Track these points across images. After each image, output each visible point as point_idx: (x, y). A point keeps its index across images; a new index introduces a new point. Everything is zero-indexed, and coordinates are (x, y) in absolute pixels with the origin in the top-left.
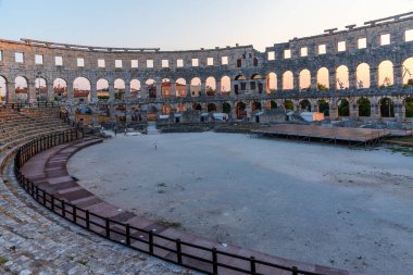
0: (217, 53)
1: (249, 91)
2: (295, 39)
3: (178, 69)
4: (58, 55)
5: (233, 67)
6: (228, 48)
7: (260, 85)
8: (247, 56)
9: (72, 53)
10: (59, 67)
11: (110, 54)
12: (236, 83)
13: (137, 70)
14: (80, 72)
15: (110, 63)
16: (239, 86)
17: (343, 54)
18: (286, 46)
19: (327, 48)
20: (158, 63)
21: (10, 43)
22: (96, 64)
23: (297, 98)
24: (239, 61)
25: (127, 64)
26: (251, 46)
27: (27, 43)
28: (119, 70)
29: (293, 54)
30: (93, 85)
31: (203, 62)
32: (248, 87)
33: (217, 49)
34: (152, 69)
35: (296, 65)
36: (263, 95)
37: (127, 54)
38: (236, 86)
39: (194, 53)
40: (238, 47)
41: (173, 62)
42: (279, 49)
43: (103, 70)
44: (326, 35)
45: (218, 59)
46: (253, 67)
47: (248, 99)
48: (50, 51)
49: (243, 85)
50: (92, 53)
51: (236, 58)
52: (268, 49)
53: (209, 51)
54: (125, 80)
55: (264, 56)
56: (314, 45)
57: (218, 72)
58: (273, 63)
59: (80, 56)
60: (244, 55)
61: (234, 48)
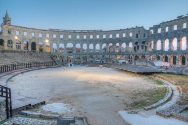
0: (128, 31)
1: (140, 51)
2: (164, 23)
3: (110, 39)
4: (61, 34)
5: (134, 38)
6: (133, 28)
7: (146, 47)
9: (66, 33)
10: (62, 39)
11: (82, 33)
12: (136, 46)
13: (92, 39)
14: (70, 41)
15: (81, 37)
17: (185, 29)
18: (158, 26)
19: (178, 27)
20: (101, 36)
21: (45, 30)
22: (76, 37)
23: (162, 54)
24: (137, 35)
25: (88, 37)
26: (142, 27)
27: (51, 30)
28: (85, 40)
29: (162, 30)
31: (121, 36)
33: (128, 29)
34: (98, 39)
35: (163, 37)
36: (147, 53)
37: (88, 33)
39: (117, 31)
40: (137, 27)
41: (108, 36)
42: (156, 28)
43: (78, 40)
44: (177, 20)
45: (128, 34)
46: (143, 38)
47: (140, 54)
48: (59, 33)
49: (138, 47)
50: (74, 33)
51: (136, 33)
52: (151, 28)
53: (124, 30)
54: (87, 44)
55: (148, 32)
56: (172, 25)
57: (127, 41)
58: (152, 36)
59: (70, 34)
60: (139, 32)
61: (135, 28)
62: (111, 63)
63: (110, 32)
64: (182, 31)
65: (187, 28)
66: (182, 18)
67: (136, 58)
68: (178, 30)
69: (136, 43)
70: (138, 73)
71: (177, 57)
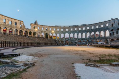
0: (105, 23)
1: (116, 35)
4: (62, 28)
5: (110, 27)
6: (109, 20)
9: (65, 28)
11: (74, 27)
14: (67, 32)
15: (74, 29)
16: (112, 33)
20: (86, 28)
22: (70, 30)
24: (112, 24)
25: (78, 29)
26: (117, 18)
27: (56, 26)
28: (76, 31)
31: (100, 26)
32: (115, 33)
33: (105, 21)
37: (78, 27)
38: (111, 34)
39: (97, 24)
40: (112, 19)
41: (90, 27)
43: (72, 31)
45: (105, 25)
47: (115, 38)
48: (60, 28)
49: (113, 33)
50: (69, 27)
51: (111, 23)
53: (102, 22)
59: (67, 28)
60: (114, 22)
61: (111, 20)
63: (92, 25)
67: (112, 40)
69: (112, 30)
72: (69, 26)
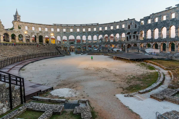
0: (121, 23)
1: (132, 39)
2: (153, 14)
3: (105, 31)
4: (64, 28)
5: (127, 29)
6: (125, 21)
7: (137, 36)
8: (132, 24)
9: (68, 27)
10: (64, 32)
11: (81, 26)
12: (128, 36)
13: (90, 32)
14: (71, 34)
15: (81, 30)
16: (129, 37)
17: (174, 19)
18: (149, 18)
19: (167, 17)
20: (98, 29)
21: (50, 25)
22: (76, 30)
23: (152, 42)
24: (129, 26)
25: (87, 30)
26: (134, 19)
27: (55, 25)
28: (84, 32)
29: (152, 21)
30: (75, 38)
31: (115, 27)
32: (132, 37)
34: (96, 31)
35: (153, 27)
36: (138, 41)
37: (87, 26)
38: (127, 38)
39: (111, 24)
40: (129, 20)
41: (103, 28)
42: (146, 19)
43: (78, 32)
44: (166, 11)
45: (121, 26)
46: (134, 28)
47: (132, 43)
48: (62, 27)
50: (75, 27)
52: (141, 20)
53: (117, 23)
54: (86, 36)
55: (139, 23)
56: (161, 16)
57: (120, 31)
58: (143, 26)
59: (71, 28)
60: (131, 23)
61: (127, 20)
62: (107, 51)
63: (106, 25)
64: (171, 20)
65: (175, 18)
66: (171, 9)
67: (129, 46)
68: (167, 20)
69: (129, 33)
70: (131, 60)
71: (167, 44)
72: (75, 25)
